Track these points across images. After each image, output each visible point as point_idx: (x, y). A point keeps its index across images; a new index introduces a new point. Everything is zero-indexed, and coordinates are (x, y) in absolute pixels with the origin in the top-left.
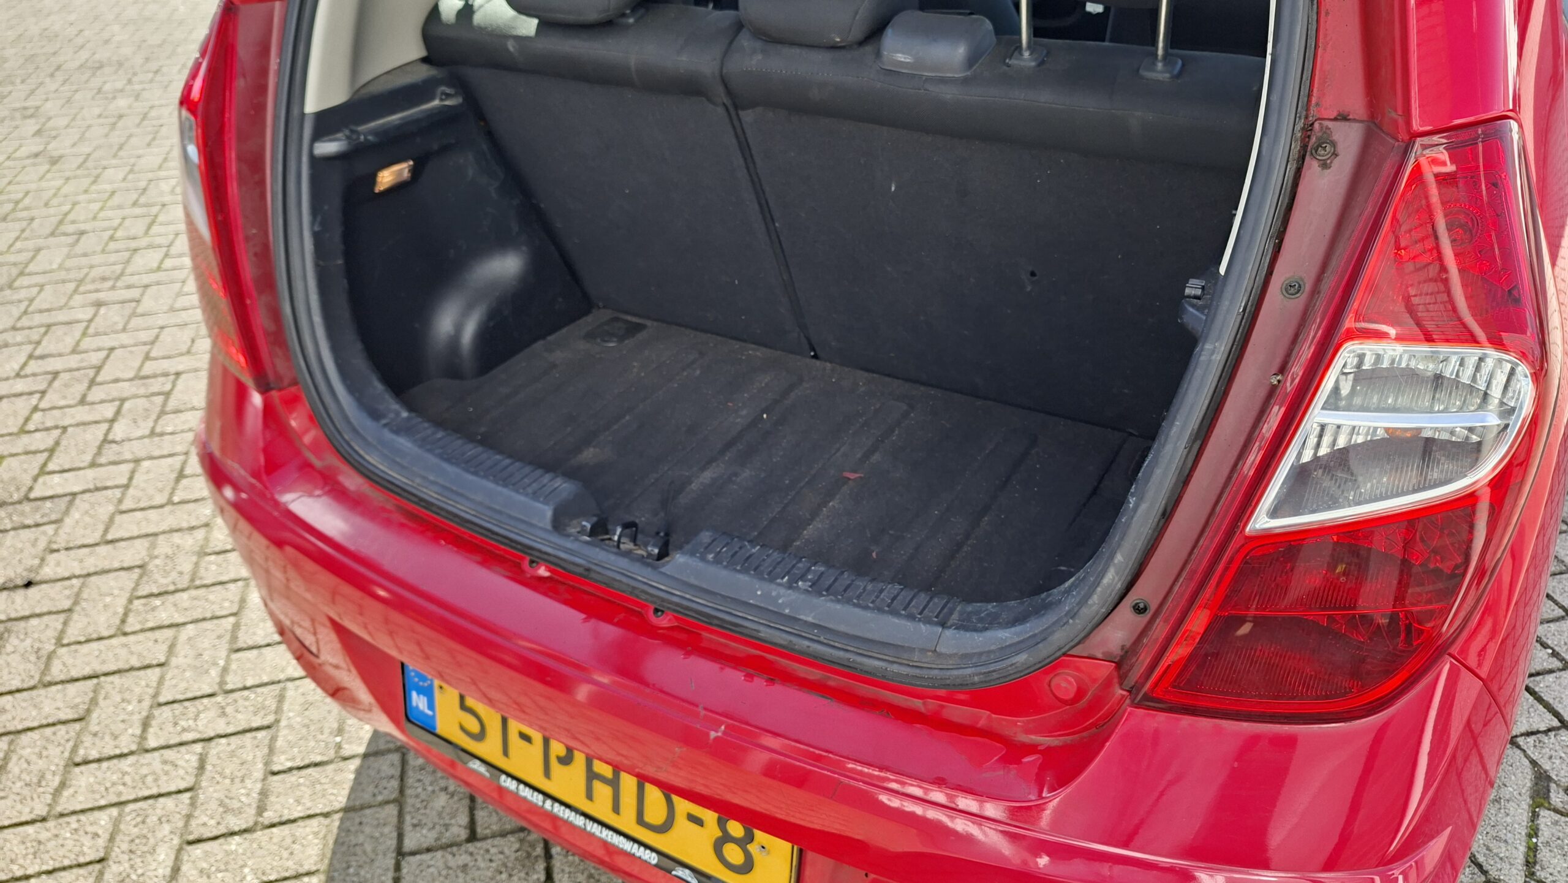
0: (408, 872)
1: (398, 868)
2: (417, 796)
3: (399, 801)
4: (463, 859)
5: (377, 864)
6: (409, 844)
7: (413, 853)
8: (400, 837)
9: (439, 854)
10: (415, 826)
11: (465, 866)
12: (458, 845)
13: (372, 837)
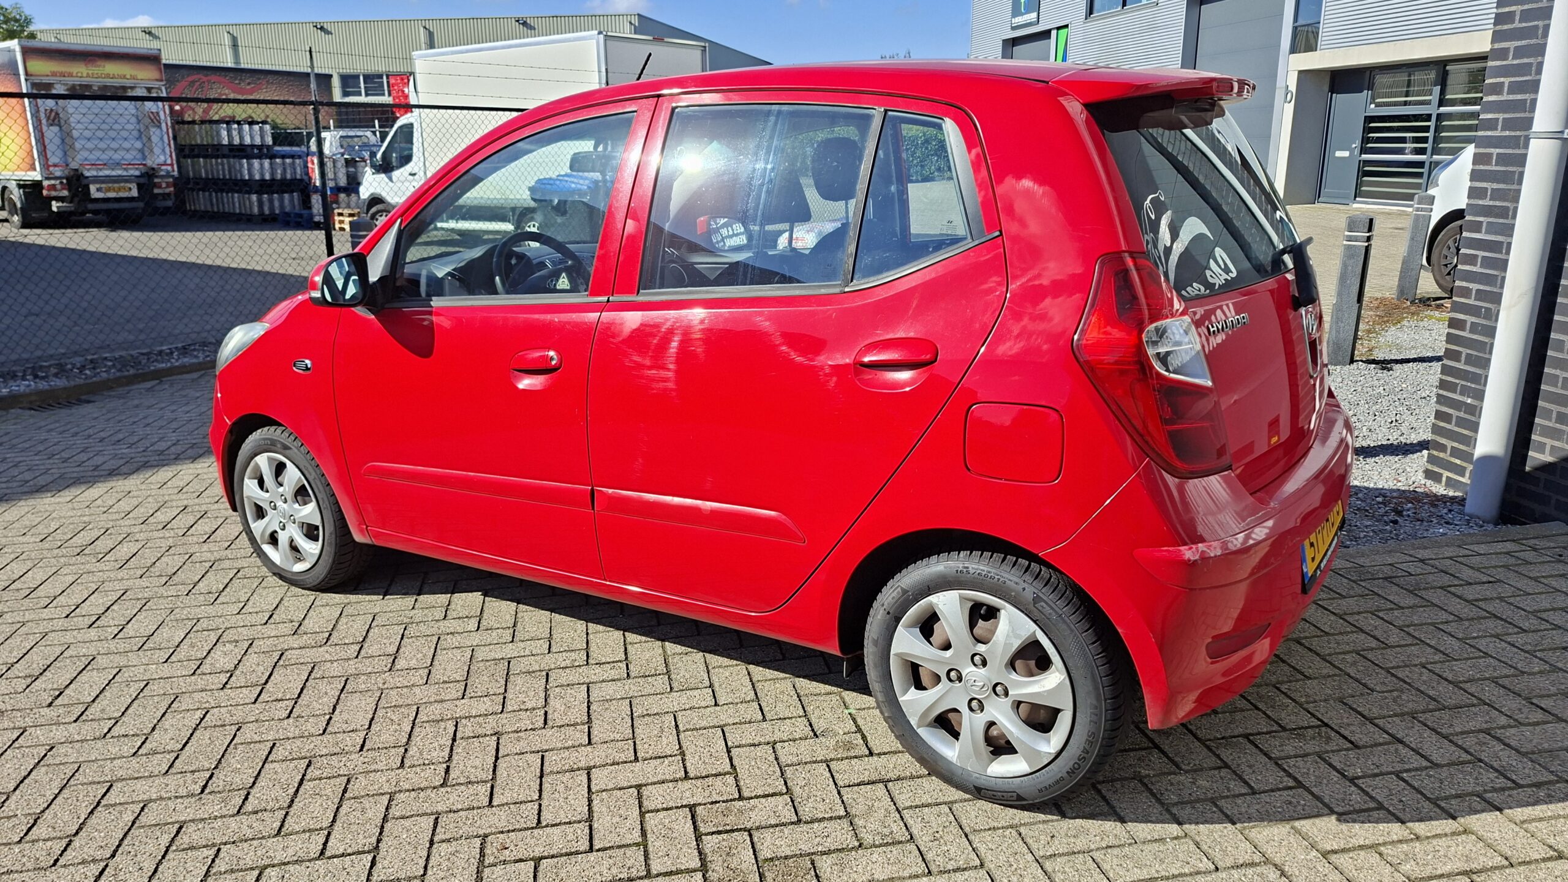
0: (1266, 787)
7: (1251, 787)
9: (1246, 777)
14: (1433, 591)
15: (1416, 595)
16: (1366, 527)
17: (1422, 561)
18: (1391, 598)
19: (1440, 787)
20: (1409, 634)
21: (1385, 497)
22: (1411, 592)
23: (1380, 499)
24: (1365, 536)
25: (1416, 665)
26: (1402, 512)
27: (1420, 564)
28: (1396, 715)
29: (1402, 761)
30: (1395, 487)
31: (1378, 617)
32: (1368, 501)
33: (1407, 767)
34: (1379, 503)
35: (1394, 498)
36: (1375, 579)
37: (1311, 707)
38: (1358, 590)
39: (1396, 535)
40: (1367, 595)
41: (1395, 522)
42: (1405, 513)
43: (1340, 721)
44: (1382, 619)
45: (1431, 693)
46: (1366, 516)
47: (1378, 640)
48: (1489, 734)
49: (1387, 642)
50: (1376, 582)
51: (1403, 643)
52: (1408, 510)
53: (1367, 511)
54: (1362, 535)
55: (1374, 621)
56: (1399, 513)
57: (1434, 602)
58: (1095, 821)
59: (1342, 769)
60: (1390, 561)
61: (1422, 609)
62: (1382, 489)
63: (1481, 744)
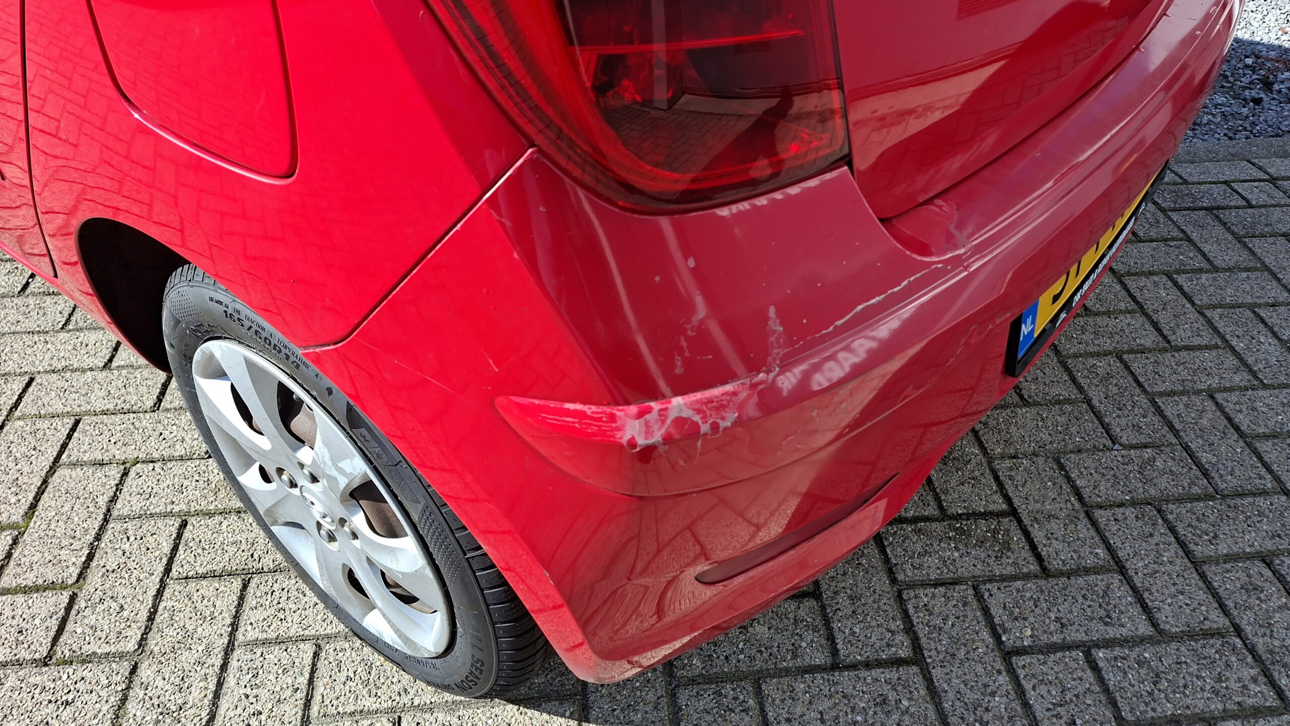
0: (860, 655)
1: (854, 667)
2: (752, 658)
3: (757, 680)
4: (843, 599)
5: (849, 691)
6: (820, 658)
7: (835, 652)
8: (812, 669)
9: (835, 625)
10: (795, 656)
11: (851, 598)
12: (823, 607)
13: (810, 703)
14: (1272, 240)
15: (1245, 245)
16: (1216, 106)
17: (1273, 180)
18: (1206, 248)
19: (1150, 694)
20: (1210, 322)
21: (1258, 57)
22: (1239, 239)
23: (1249, 61)
24: (1209, 122)
25: (1198, 392)
26: (1273, 84)
27: (1268, 187)
28: (1134, 503)
29: (1107, 620)
30: (1276, 43)
31: (1176, 283)
32: (1233, 62)
33: (1112, 632)
34: (1247, 66)
35: (1268, 60)
36: (1195, 209)
37: (1003, 466)
38: (1166, 229)
39: (1253, 123)
40: (1173, 239)
41: (1258, 101)
42: (1276, 87)
43: (1038, 506)
44: (1180, 288)
45: (1205, 457)
46: (1223, 87)
47: (1159, 331)
48: (1269, 565)
49: (1172, 338)
50: (1194, 215)
51: (1197, 341)
52: (1282, 82)
53: (1227, 77)
54: (1205, 119)
55: (1166, 293)
56: (1267, 85)
57: (1267, 261)
58: (537, 713)
59: (1002, 625)
60: (1228, 175)
61: (1244, 275)
62: (1258, 43)
63: (1251, 588)
